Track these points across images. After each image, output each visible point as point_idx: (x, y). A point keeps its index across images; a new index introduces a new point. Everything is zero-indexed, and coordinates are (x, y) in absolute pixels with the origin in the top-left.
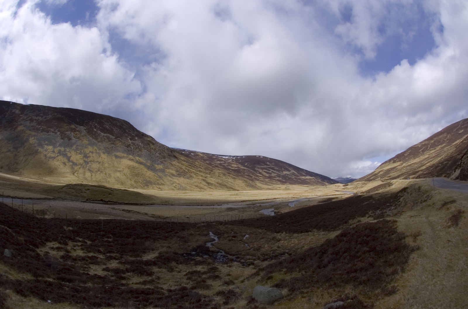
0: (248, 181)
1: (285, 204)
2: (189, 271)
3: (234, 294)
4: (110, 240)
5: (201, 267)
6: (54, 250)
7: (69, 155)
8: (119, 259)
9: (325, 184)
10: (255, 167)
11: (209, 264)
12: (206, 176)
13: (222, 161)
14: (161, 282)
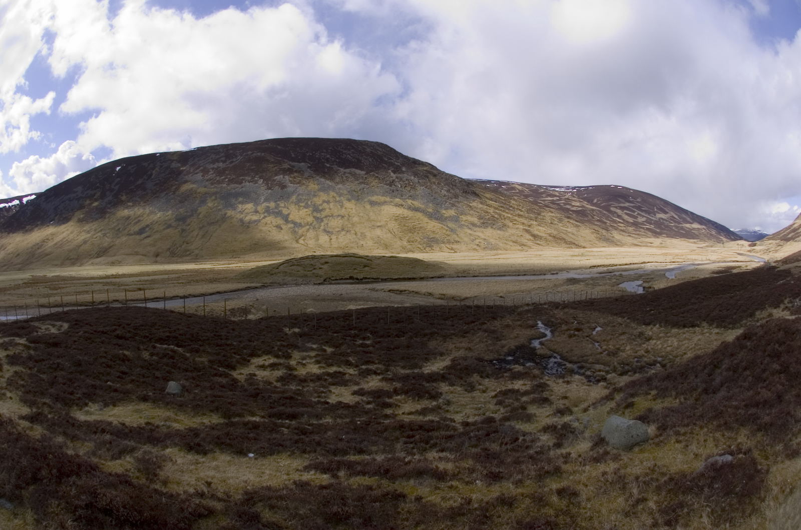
0: (600, 230)
1: (660, 274)
2: (500, 390)
3: (573, 430)
4: (368, 342)
5: (521, 382)
6: (264, 370)
7: (285, 212)
8: (382, 374)
9: (722, 241)
10: (610, 205)
11: (535, 377)
12: (529, 223)
13: (556, 196)
14: (451, 409)
